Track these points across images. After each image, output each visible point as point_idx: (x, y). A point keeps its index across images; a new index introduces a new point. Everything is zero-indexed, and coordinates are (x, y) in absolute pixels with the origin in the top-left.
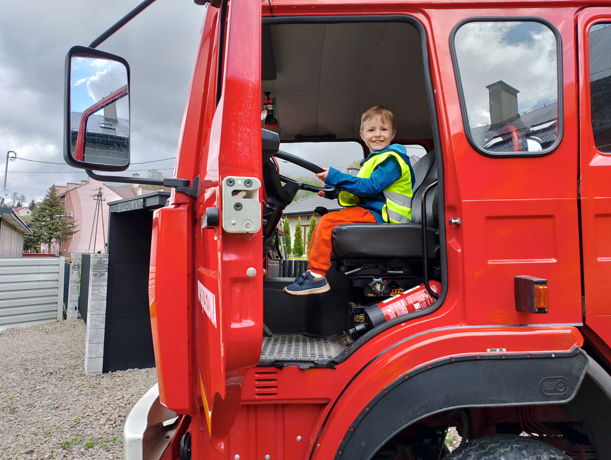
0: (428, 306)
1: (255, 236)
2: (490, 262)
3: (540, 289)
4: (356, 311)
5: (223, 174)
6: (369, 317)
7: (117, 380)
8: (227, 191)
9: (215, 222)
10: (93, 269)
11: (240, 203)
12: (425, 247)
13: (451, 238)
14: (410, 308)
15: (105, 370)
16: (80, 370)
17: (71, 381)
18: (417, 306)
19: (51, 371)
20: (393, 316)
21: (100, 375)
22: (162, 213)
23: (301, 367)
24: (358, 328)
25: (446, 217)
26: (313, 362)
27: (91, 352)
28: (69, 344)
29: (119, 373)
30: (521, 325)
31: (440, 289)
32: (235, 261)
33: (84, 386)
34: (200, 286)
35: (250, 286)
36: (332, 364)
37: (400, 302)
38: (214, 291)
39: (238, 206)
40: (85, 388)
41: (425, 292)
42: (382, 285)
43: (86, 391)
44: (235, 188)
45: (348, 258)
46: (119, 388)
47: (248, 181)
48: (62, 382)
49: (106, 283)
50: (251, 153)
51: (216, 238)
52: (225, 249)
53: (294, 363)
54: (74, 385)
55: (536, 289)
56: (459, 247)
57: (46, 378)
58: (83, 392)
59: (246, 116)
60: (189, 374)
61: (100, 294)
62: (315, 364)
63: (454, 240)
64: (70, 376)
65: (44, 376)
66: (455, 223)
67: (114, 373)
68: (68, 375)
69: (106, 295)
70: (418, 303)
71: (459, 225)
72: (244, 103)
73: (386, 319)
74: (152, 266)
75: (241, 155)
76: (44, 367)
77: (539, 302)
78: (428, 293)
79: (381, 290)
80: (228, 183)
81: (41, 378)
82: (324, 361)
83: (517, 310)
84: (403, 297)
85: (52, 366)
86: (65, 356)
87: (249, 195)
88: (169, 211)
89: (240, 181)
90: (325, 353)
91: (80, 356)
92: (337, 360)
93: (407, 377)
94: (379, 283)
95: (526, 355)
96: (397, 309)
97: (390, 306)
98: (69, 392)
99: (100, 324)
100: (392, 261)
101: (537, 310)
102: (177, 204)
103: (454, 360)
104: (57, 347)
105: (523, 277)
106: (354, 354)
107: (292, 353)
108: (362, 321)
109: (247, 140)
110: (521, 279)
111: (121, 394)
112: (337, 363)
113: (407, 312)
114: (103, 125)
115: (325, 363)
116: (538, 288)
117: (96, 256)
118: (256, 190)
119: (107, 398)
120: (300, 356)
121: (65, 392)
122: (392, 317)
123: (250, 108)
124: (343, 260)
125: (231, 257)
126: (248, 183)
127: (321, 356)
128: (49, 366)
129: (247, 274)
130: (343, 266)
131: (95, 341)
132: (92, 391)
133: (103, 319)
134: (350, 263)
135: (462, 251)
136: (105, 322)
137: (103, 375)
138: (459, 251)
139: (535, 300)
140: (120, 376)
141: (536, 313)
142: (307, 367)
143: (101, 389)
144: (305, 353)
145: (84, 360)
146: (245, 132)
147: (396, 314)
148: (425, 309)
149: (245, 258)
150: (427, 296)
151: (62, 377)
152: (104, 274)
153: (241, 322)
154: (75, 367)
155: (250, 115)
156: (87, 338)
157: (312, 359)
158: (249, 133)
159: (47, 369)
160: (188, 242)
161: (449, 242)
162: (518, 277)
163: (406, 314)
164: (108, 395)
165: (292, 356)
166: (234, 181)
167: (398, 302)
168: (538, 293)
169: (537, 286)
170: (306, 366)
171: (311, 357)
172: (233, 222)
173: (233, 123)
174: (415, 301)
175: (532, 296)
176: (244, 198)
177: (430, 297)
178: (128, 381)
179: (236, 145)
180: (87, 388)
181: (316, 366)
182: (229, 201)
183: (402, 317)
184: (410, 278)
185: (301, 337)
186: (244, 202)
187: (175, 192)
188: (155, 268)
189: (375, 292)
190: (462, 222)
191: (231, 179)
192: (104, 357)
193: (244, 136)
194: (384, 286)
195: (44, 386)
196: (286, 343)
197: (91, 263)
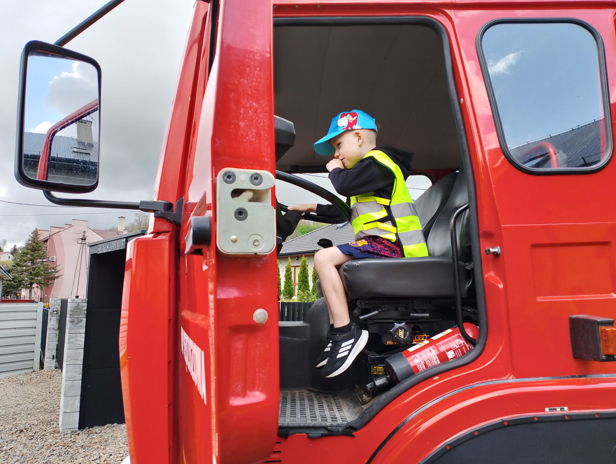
0: (463, 354)
1: (266, 261)
2: (539, 299)
3: (607, 331)
4: (373, 361)
5: (217, 165)
6: (393, 370)
7: (94, 437)
8: (225, 190)
9: (205, 238)
10: (70, 315)
11: (243, 209)
12: (457, 282)
13: (488, 271)
14: (443, 357)
15: (82, 426)
16: (54, 426)
17: (42, 439)
18: (450, 355)
19: (22, 427)
20: (421, 367)
21: (76, 432)
22: (138, 244)
23: (311, 435)
24: (379, 382)
25: (481, 246)
26: (325, 428)
27: (66, 406)
28: (44, 397)
29: (97, 429)
30: (580, 376)
31: (478, 333)
32: (236, 299)
33: (57, 444)
34: (184, 336)
35: (259, 338)
36: (349, 430)
37: (430, 351)
38: (203, 345)
39: (241, 214)
40: (58, 447)
41: (459, 337)
42: (405, 331)
43: (58, 451)
44: (236, 185)
45: (363, 299)
46: (96, 447)
47: (255, 176)
48: (32, 441)
49: (83, 331)
50: (259, 138)
51: (205, 268)
52: (220, 280)
53: (302, 430)
54: (46, 443)
55: (601, 331)
56: (500, 281)
57: (15, 437)
58: (55, 452)
59: (252, 84)
60: (169, 449)
61: (78, 342)
62: (329, 430)
63: (492, 274)
64: (43, 434)
65: (13, 434)
66: (494, 252)
67: (91, 429)
68: (40, 432)
69: (83, 344)
70: (452, 351)
71: (499, 254)
72: (249, 66)
73: (413, 371)
74: (124, 310)
75: (245, 141)
76: (14, 423)
77: (607, 347)
78: (462, 338)
79: (404, 337)
80: (226, 178)
81: (10, 436)
82: (339, 426)
83: (575, 357)
84: (432, 343)
85: (24, 422)
86: (38, 410)
87: (257, 197)
88: (147, 242)
89: (243, 176)
90: (337, 414)
91: (55, 411)
92: (355, 425)
93: (448, 448)
94: (401, 328)
95: (594, 415)
96: (427, 359)
97: (417, 355)
98: (39, 452)
99: (77, 375)
100: (415, 301)
101: (604, 357)
102: (157, 233)
103: (506, 424)
104: (30, 400)
105: (580, 316)
106: (377, 417)
107: (298, 415)
108: (380, 374)
109: (253, 119)
110: (578, 320)
111: (97, 454)
112: (355, 429)
113: (439, 362)
114: (76, 150)
115: (340, 429)
116: (605, 330)
117: (74, 300)
118: (267, 190)
119: (82, 459)
120: (309, 419)
121: (35, 452)
122: (421, 369)
123: (257, 74)
124: (356, 302)
125: (230, 293)
126: (256, 178)
127: (334, 418)
128: (20, 422)
129: (254, 319)
130: (357, 308)
131: (70, 394)
132: (66, 450)
133: (79, 369)
134: (365, 304)
135: (505, 286)
136: (81, 373)
137: (79, 432)
138: (501, 286)
139: (601, 345)
140: (98, 432)
141: (603, 360)
142: (318, 435)
143: (75, 448)
144: (314, 417)
145: (58, 415)
146: (251, 107)
147: (425, 364)
148: (460, 358)
149: (251, 294)
150: (462, 342)
151: (33, 435)
152: (82, 320)
153: (244, 395)
154: (49, 423)
155: (257, 84)
156: (63, 391)
157: (324, 424)
158: (256, 109)
159: (16, 426)
160: (170, 280)
161: (486, 276)
162: (574, 316)
163: (438, 365)
164: (83, 455)
165: (298, 421)
166: (234, 175)
167: (428, 350)
168: (605, 336)
169: (603, 328)
170: (319, 433)
171: (322, 420)
172: (234, 237)
173: (233, 94)
174: (448, 348)
175: (596, 340)
176: (250, 201)
177: (465, 343)
178: (106, 438)
179: (237, 126)
180: (61, 447)
181: (330, 432)
182: (227, 205)
183: (432, 370)
184: (435, 322)
185: (305, 393)
186: (250, 207)
187: (154, 218)
188: (127, 312)
189: (397, 339)
190: (502, 252)
191: (230, 172)
192: (80, 412)
193: (249, 113)
194: (408, 333)
195: (11, 447)
196: (289, 401)
197: (69, 309)
